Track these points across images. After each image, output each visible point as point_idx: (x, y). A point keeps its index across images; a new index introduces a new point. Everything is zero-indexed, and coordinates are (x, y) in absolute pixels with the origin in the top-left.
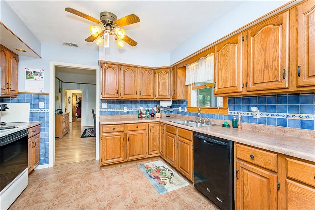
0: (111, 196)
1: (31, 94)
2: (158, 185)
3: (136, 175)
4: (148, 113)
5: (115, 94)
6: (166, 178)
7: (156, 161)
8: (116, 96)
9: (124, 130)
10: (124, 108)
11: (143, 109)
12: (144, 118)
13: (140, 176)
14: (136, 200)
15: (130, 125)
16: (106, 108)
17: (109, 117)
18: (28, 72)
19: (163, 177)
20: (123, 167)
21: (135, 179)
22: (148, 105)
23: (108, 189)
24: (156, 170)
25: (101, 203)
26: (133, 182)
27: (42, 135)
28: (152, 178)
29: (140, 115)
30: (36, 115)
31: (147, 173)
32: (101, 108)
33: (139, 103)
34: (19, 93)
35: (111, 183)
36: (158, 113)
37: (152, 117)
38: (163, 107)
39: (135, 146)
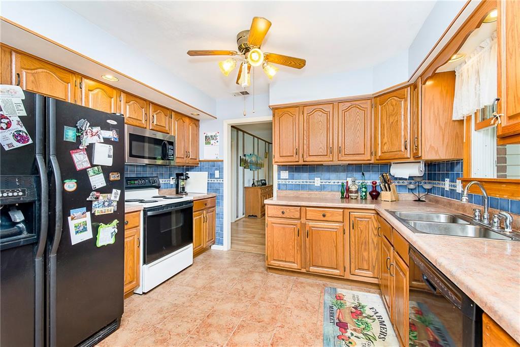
0: (251, 315)
1: (209, 161)
2: (332, 340)
3: (309, 302)
4: (364, 189)
5: (293, 156)
6: (361, 335)
7: (369, 292)
8: (295, 158)
9: (301, 216)
10: (316, 179)
11: (353, 181)
12: (354, 200)
13: (314, 308)
14: (277, 342)
15: (310, 210)
16: (287, 179)
17: (291, 193)
18: (206, 137)
19: (355, 330)
20: (299, 280)
21: (302, 308)
22: (363, 174)
23: (255, 304)
24: (354, 310)
25: (235, 318)
26: (296, 312)
27: (217, 209)
28: (332, 321)
29: (346, 193)
30: (212, 185)
31: (331, 307)
32: (279, 178)
33: (344, 171)
34: (200, 161)
35: (266, 297)
36: (387, 190)
37: (373, 199)
38: (396, 179)
39: (321, 250)
